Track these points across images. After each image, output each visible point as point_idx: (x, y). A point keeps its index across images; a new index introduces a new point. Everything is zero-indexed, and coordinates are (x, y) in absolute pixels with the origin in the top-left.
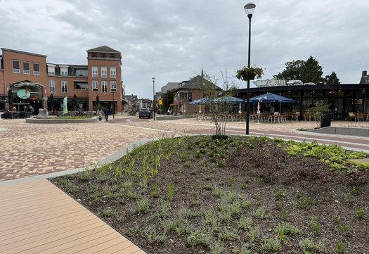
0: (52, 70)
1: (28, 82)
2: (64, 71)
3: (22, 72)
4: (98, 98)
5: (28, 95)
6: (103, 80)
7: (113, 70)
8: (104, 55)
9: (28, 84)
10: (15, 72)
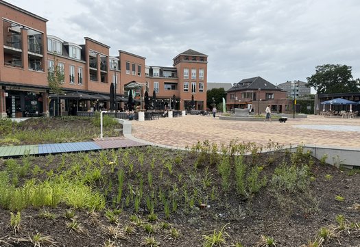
0: (147, 71)
2: (156, 72)
3: (131, 73)
4: (193, 97)
5: (135, 95)
6: (194, 81)
7: (201, 72)
8: (195, 58)
10: (128, 72)
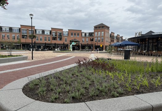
0: (83, 35)
1: (75, 39)
2: (87, 35)
5: (75, 44)
6: (99, 37)
7: (103, 33)
8: (99, 27)
9: (75, 40)
